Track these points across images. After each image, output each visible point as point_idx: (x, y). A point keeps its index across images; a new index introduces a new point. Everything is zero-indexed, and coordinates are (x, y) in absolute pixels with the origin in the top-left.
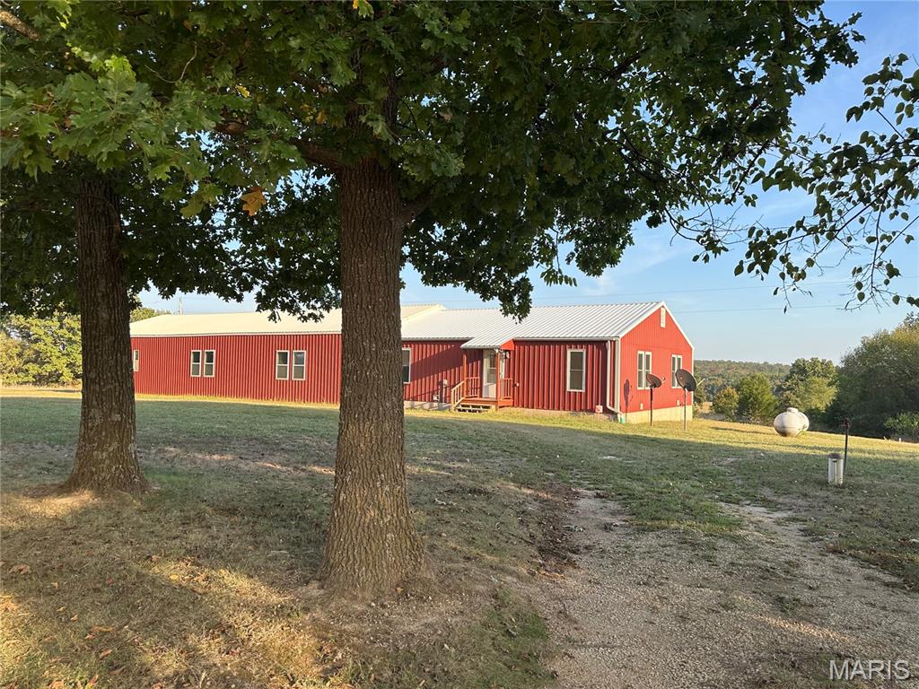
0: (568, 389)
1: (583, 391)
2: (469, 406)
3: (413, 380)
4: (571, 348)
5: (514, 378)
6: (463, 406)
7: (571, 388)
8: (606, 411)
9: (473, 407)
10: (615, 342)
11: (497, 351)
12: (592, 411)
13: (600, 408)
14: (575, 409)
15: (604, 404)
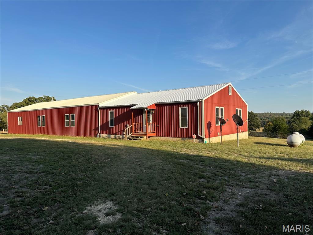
0: (180, 127)
1: (187, 127)
2: (134, 137)
3: (115, 125)
4: (181, 106)
5: (156, 122)
6: (132, 137)
7: (182, 126)
8: (198, 137)
9: (136, 137)
10: (201, 102)
11: (146, 110)
12: (191, 137)
13: (195, 136)
14: (184, 137)
15: (197, 134)
